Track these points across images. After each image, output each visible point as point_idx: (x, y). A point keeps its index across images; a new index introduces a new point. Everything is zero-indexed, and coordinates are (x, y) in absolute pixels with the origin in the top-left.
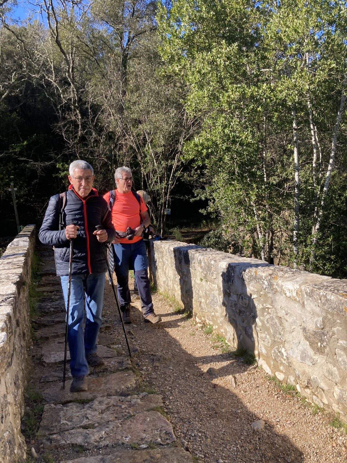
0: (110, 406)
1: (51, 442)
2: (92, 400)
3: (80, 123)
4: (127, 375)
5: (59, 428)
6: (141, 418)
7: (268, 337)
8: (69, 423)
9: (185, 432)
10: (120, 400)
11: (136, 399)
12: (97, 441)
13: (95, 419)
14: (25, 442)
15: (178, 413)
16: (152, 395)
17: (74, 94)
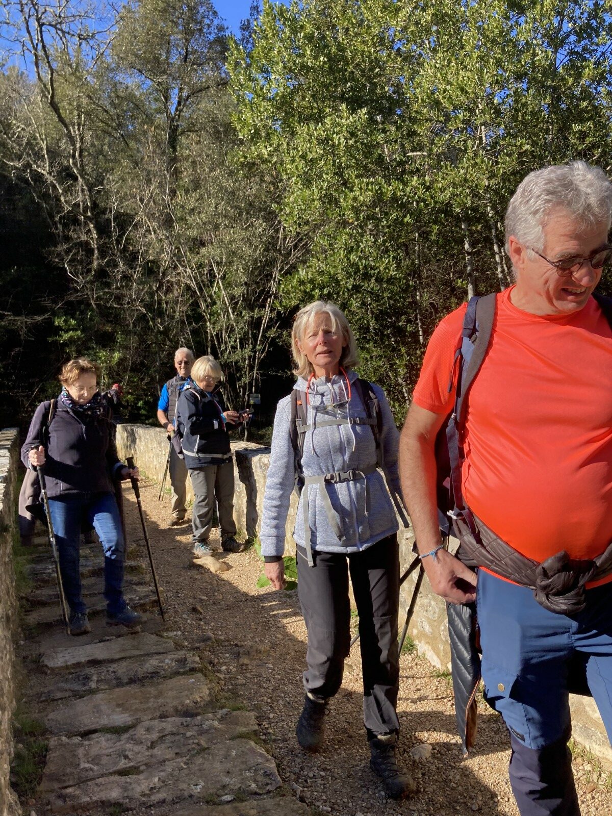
0: (166, 735)
1: (65, 801)
2: (133, 726)
3: (96, 246)
4: (193, 680)
5: (76, 777)
6: (222, 752)
7: (433, 603)
8: (95, 768)
9: (297, 771)
10: (182, 724)
11: (212, 721)
12: (144, 795)
13: (140, 758)
14: (18, 802)
15: (285, 740)
16: (238, 712)
17: (85, 195)
